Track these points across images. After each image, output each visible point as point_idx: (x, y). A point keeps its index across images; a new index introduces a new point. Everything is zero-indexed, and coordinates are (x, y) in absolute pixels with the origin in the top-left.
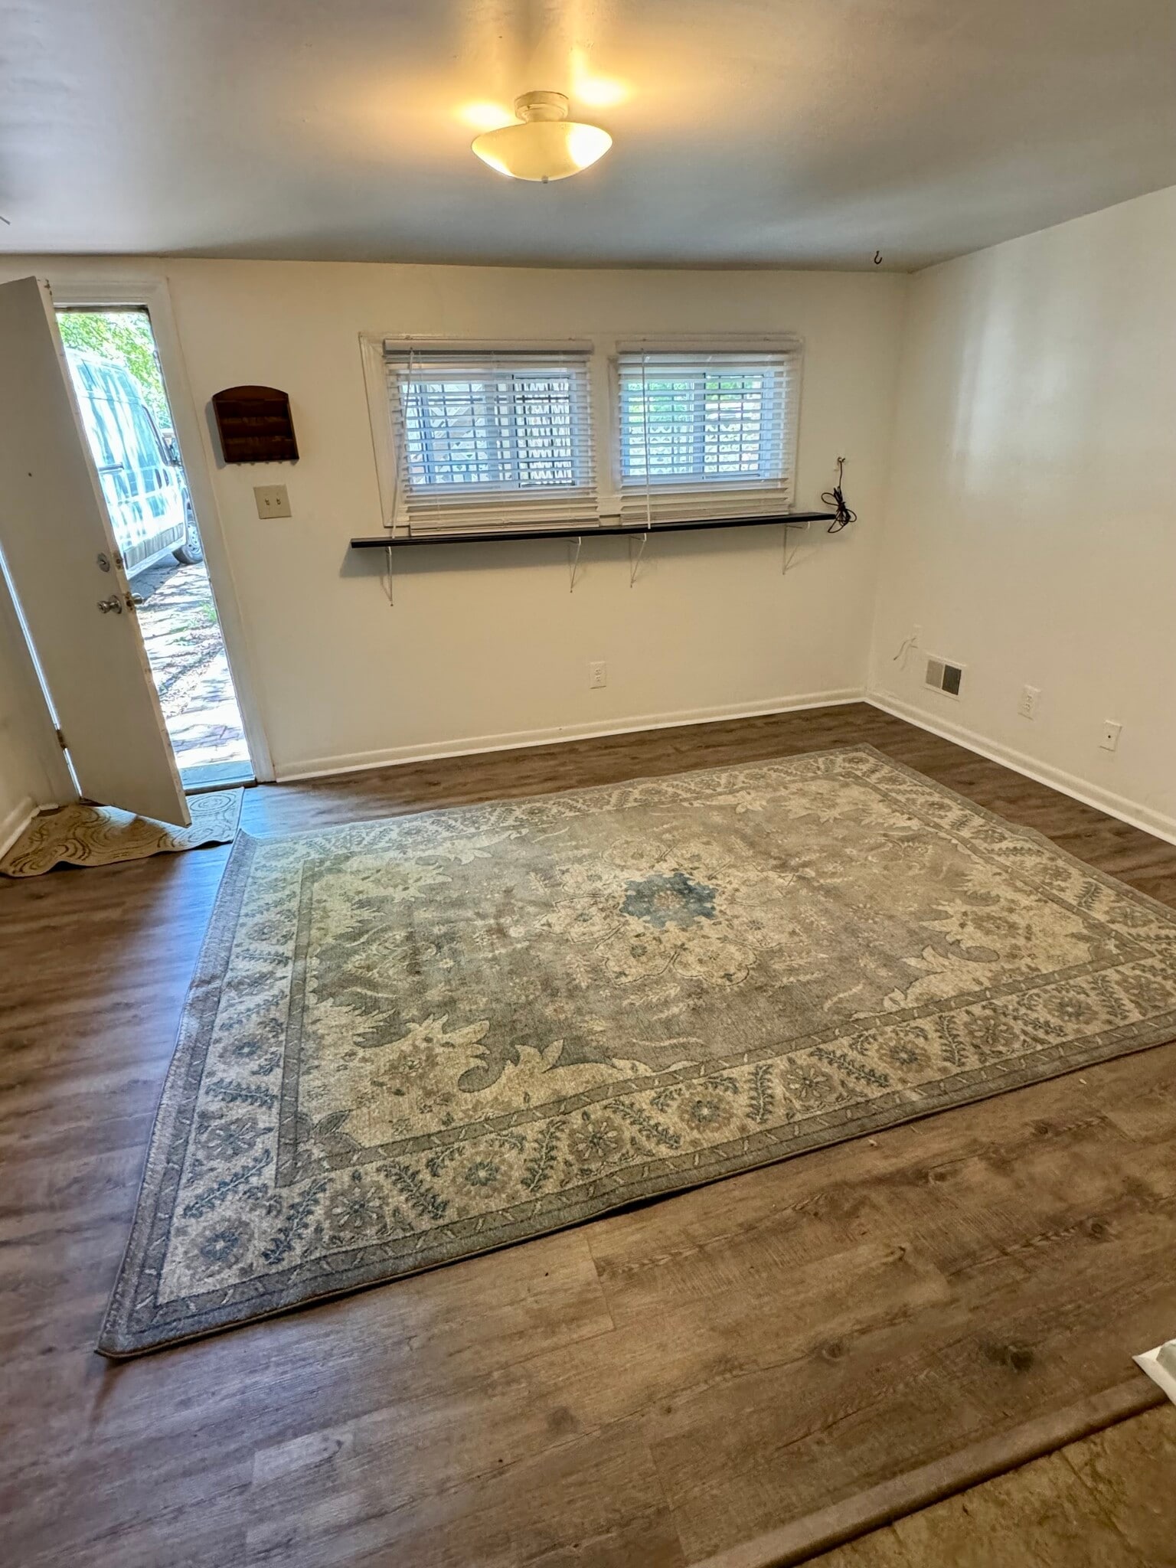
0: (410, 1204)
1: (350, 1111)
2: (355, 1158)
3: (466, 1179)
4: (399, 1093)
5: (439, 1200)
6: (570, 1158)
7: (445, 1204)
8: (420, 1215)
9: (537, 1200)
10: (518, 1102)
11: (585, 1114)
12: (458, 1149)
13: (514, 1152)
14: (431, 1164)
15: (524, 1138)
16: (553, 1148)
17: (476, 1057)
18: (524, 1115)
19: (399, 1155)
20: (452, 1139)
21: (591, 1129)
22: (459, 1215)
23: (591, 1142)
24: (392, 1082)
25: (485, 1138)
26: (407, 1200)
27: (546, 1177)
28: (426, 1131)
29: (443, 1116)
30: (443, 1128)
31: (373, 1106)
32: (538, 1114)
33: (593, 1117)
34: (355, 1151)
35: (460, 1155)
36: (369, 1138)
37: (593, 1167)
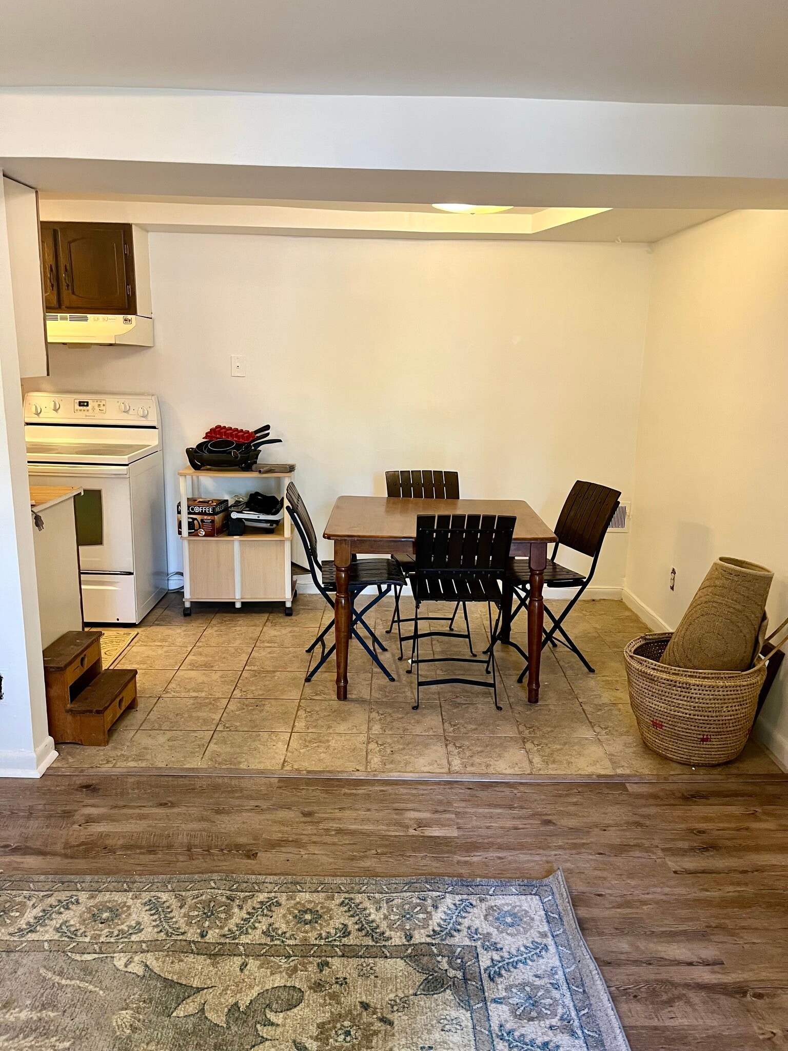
0: (368, 912)
1: (415, 995)
2: (409, 951)
3: (321, 917)
4: (365, 1006)
5: (346, 908)
6: (236, 910)
7: (342, 904)
8: (361, 903)
9: (275, 892)
10: (253, 964)
11: (202, 936)
12: (321, 938)
13: (276, 926)
14: (346, 933)
15: (263, 933)
16: (245, 920)
17: (272, 1024)
18: (253, 952)
19: (371, 946)
20: (324, 947)
21: (207, 923)
22: (333, 896)
23: (212, 914)
24: (370, 1020)
25: (297, 942)
26: (370, 915)
27: (261, 903)
28: (344, 960)
29: (326, 971)
30: (329, 959)
31: (392, 996)
32: (241, 948)
33: (199, 931)
34: (410, 956)
35: (321, 934)
36: (396, 966)
37: (224, 899)
